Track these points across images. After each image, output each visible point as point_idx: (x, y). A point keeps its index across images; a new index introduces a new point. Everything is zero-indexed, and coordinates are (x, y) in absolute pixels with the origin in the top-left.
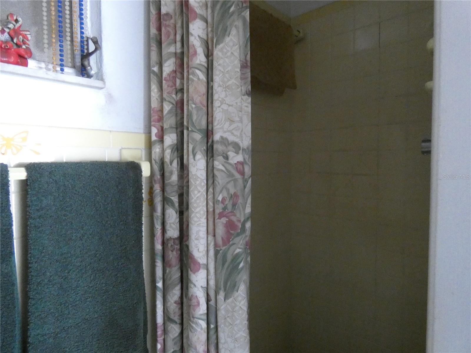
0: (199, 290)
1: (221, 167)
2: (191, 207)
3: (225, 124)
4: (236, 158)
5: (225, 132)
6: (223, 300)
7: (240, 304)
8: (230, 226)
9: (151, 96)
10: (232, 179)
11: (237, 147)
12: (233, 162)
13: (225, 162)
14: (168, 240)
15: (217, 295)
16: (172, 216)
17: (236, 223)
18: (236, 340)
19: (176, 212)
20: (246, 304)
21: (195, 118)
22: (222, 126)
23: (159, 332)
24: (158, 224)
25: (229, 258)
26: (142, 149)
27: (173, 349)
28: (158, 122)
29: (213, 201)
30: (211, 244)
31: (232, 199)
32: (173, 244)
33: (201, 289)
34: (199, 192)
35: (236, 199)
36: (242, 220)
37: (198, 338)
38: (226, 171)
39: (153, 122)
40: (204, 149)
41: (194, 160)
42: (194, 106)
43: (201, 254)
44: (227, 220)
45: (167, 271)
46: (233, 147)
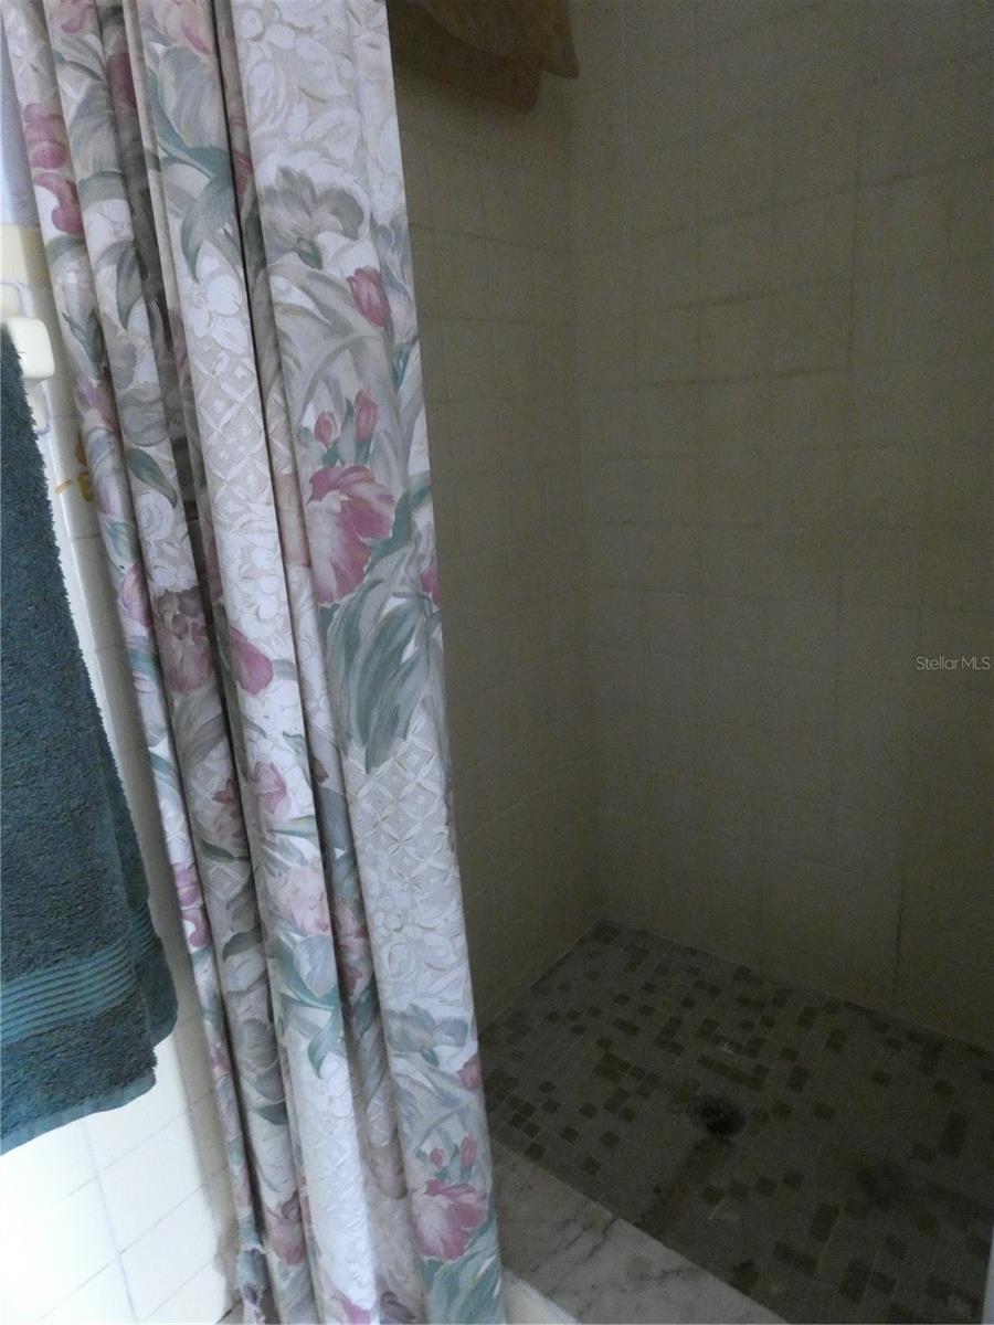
0: (276, 745)
1: (298, 298)
2: (211, 465)
3: (290, 114)
4: (350, 256)
5: (296, 150)
6: (363, 768)
7: (417, 774)
8: (357, 519)
9: (11, 57)
10: (342, 342)
11: (348, 210)
12: (341, 272)
13: (311, 276)
14: (160, 601)
15: (343, 757)
16: (160, 514)
17: (379, 506)
18: (415, 882)
19: (170, 500)
20: (439, 773)
21: (171, 100)
22: (278, 122)
23: (184, 888)
24: (119, 553)
25: (367, 630)
26: (19, 286)
27: (233, 931)
28: (54, 166)
29: (288, 437)
30: (300, 596)
31: (354, 419)
32: (178, 612)
33: (283, 742)
34: (231, 403)
35: (368, 418)
36: (398, 495)
37: (296, 891)
38: (317, 312)
39: (35, 166)
40: (226, 232)
41: (196, 279)
42: (159, 48)
43: (269, 630)
44: (346, 498)
45: (177, 704)
46: (335, 212)
